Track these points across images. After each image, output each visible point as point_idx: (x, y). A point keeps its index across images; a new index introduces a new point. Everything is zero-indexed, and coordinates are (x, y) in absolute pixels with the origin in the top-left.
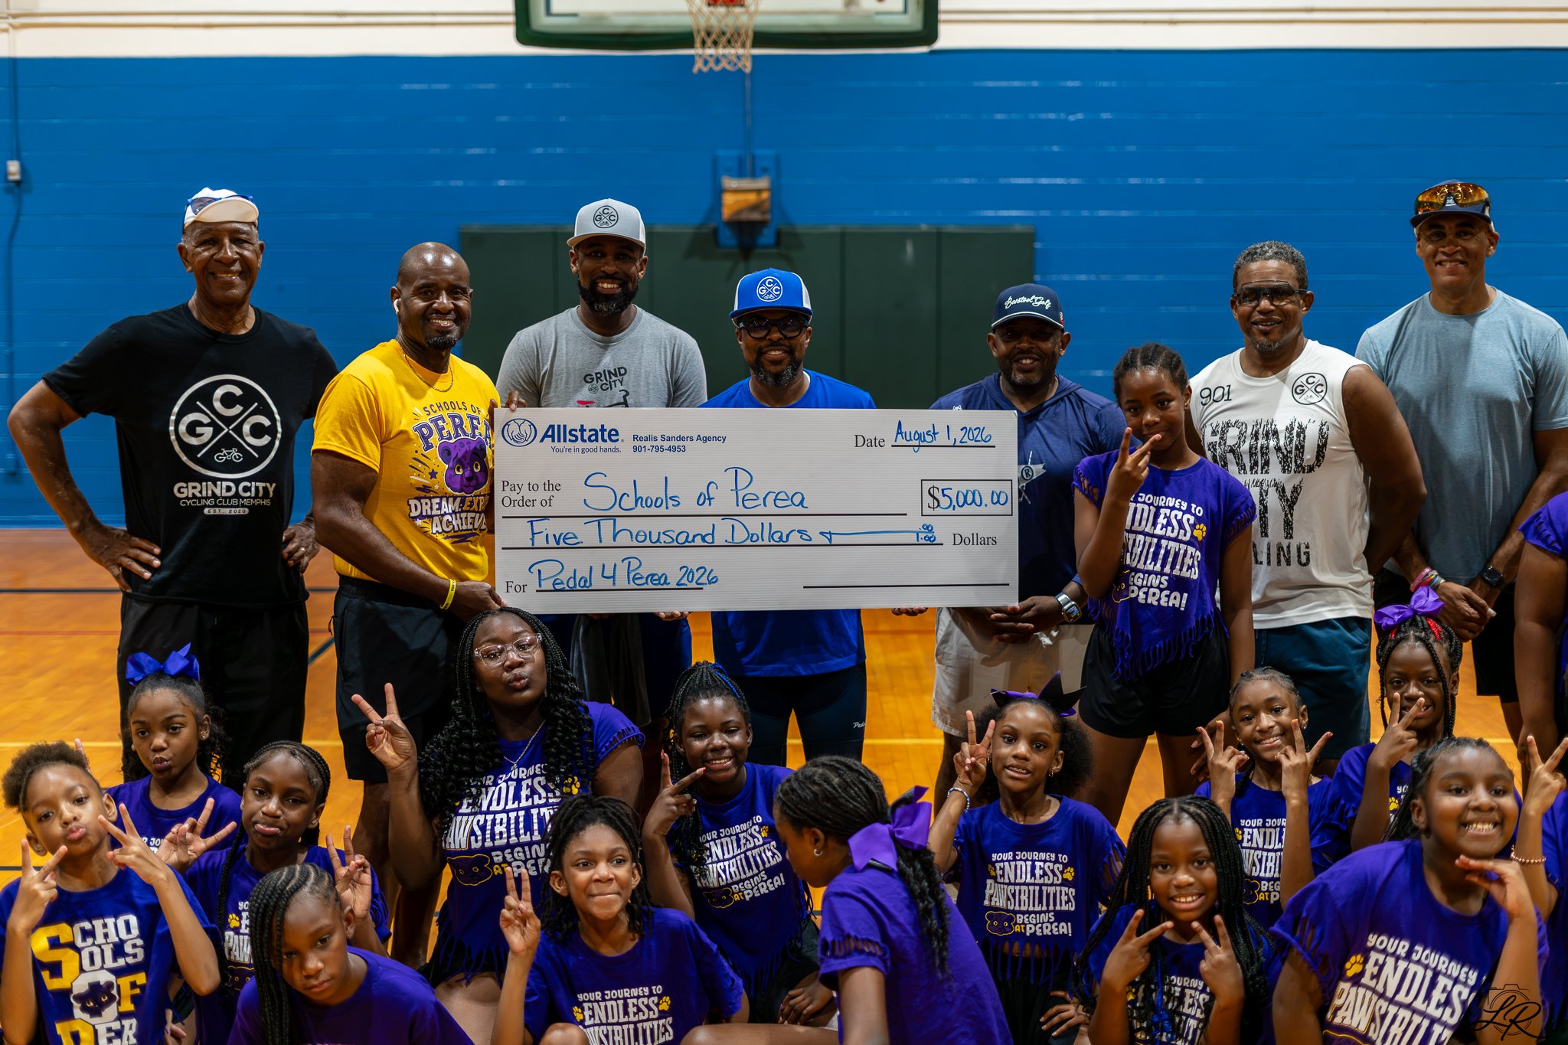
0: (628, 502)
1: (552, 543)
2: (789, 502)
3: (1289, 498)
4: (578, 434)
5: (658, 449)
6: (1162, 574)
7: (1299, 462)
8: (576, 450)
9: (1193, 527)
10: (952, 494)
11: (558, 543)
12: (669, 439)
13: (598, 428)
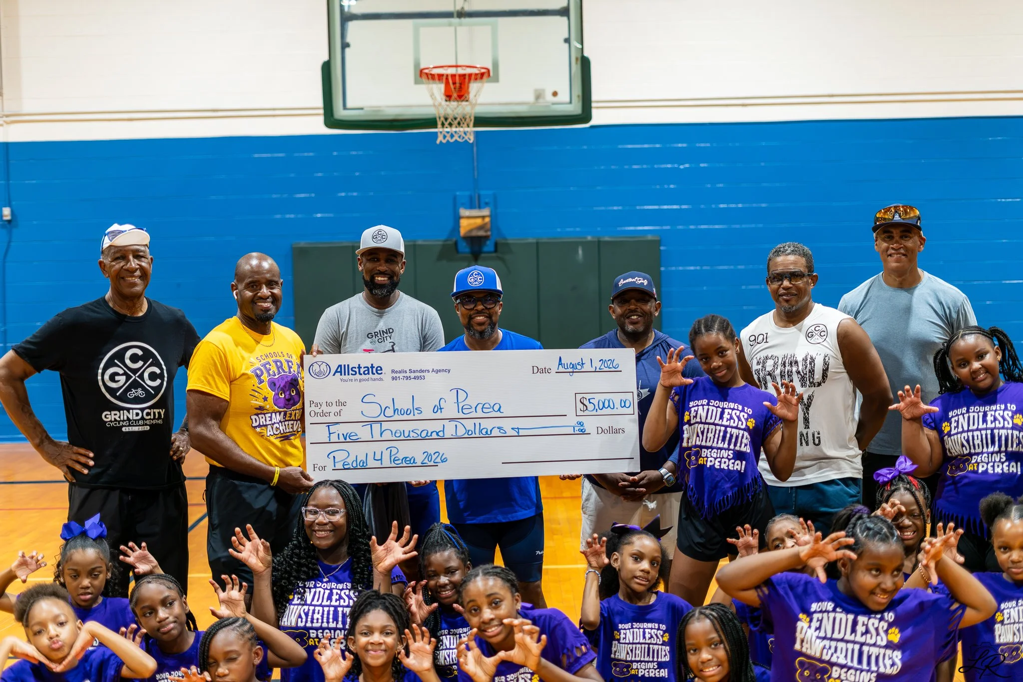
0: (390, 412)
1: (342, 439)
2: (491, 410)
3: (806, 403)
4: (357, 370)
5: (407, 378)
6: (729, 449)
7: (811, 380)
8: (356, 380)
9: (747, 420)
10: (595, 402)
11: (345, 439)
12: (414, 372)
13: (369, 366)
